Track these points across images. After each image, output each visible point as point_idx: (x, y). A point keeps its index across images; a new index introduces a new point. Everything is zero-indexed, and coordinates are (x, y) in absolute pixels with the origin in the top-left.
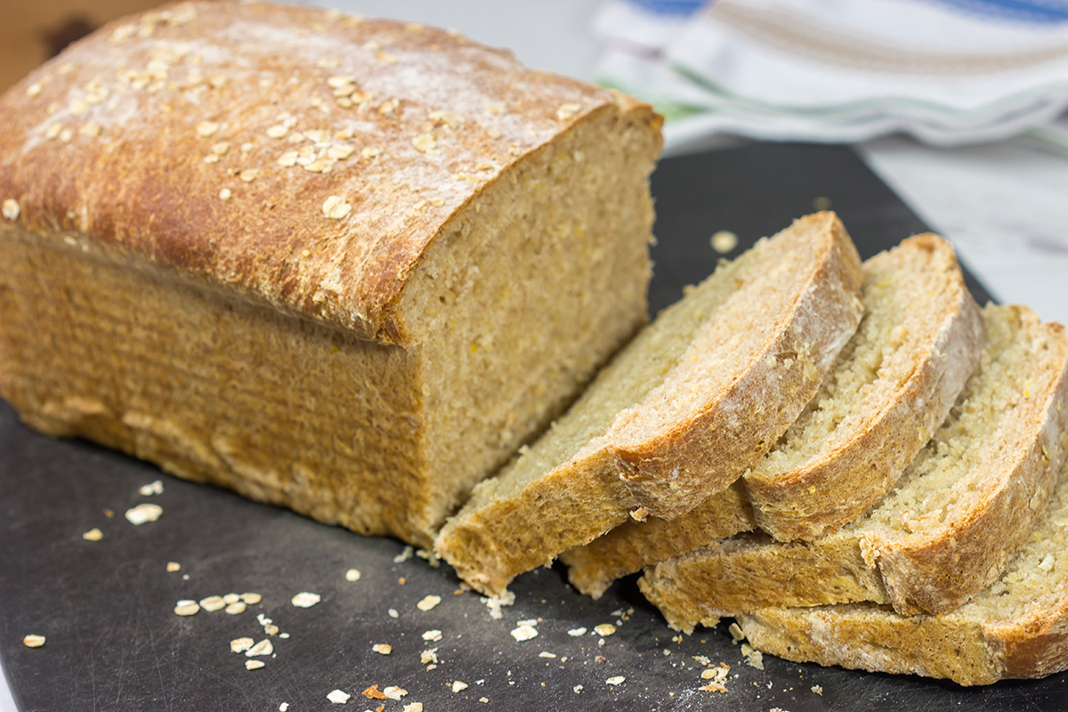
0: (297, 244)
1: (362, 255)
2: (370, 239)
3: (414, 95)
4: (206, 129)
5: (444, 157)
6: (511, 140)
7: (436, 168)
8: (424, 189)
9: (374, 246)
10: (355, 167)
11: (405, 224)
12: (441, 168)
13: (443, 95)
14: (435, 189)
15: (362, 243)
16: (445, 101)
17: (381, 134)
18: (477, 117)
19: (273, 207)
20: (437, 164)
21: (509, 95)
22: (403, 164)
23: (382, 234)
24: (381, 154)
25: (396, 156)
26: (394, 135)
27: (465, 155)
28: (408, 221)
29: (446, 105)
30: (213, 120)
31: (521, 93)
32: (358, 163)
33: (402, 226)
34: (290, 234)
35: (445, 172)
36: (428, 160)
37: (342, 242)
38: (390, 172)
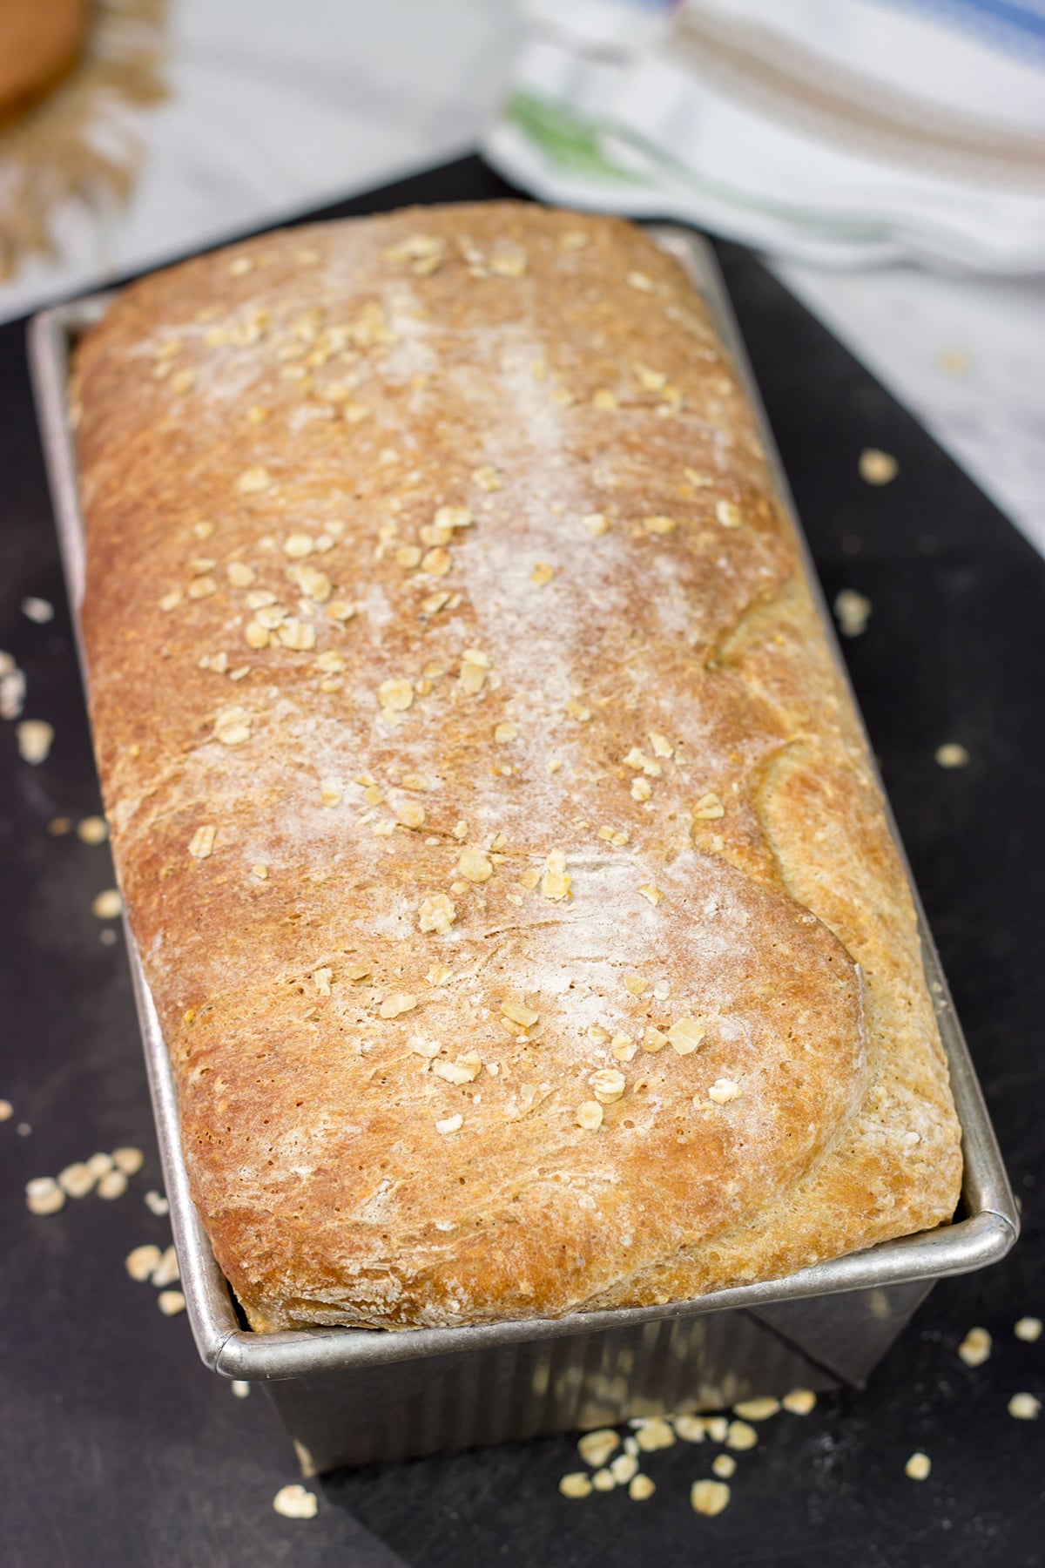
0: (140, 731)
1: (165, 807)
2: (188, 794)
3: (487, 606)
4: (253, 481)
5: (398, 732)
6: (508, 761)
7: (365, 742)
8: (311, 769)
9: (183, 806)
10: (287, 674)
11: (235, 805)
12: (370, 747)
13: (521, 628)
14: (319, 779)
15: (176, 792)
16: (511, 639)
17: (376, 641)
18: (521, 690)
19: (167, 658)
20: (373, 739)
21: (605, 680)
22: (341, 708)
23: (201, 797)
24: (337, 674)
25: (348, 691)
26: (386, 655)
27: (418, 750)
28: (242, 803)
29: (504, 647)
30: (276, 472)
31: (628, 685)
32: (299, 670)
33: (229, 807)
34: (145, 711)
35: (365, 757)
36: (370, 725)
37: (167, 772)
38: (312, 711)
